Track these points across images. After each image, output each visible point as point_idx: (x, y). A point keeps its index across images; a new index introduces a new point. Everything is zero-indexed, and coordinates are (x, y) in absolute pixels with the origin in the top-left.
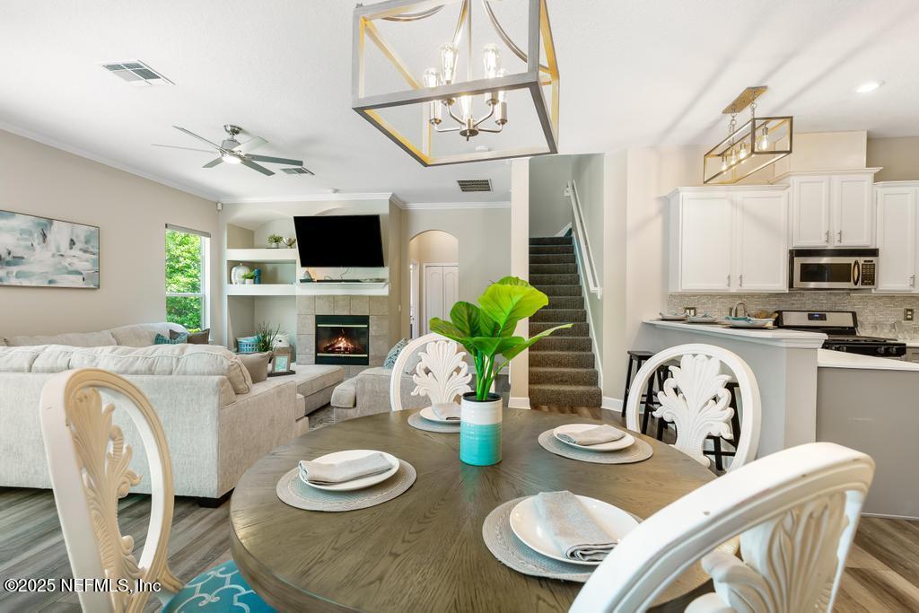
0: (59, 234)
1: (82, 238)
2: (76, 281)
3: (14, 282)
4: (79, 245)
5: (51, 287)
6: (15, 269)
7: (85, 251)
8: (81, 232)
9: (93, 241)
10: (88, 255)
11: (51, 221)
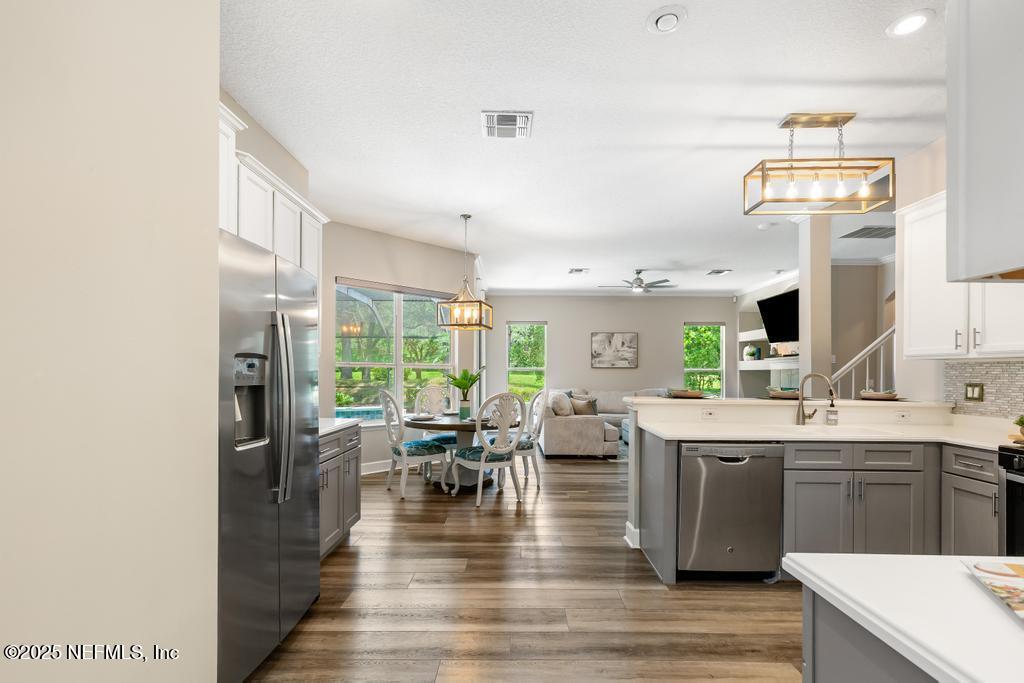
0: (617, 340)
1: (628, 339)
2: (625, 364)
3: (598, 366)
4: (626, 345)
5: (613, 367)
6: (597, 360)
7: (630, 347)
8: (628, 337)
9: (635, 341)
10: (630, 350)
11: (613, 334)
